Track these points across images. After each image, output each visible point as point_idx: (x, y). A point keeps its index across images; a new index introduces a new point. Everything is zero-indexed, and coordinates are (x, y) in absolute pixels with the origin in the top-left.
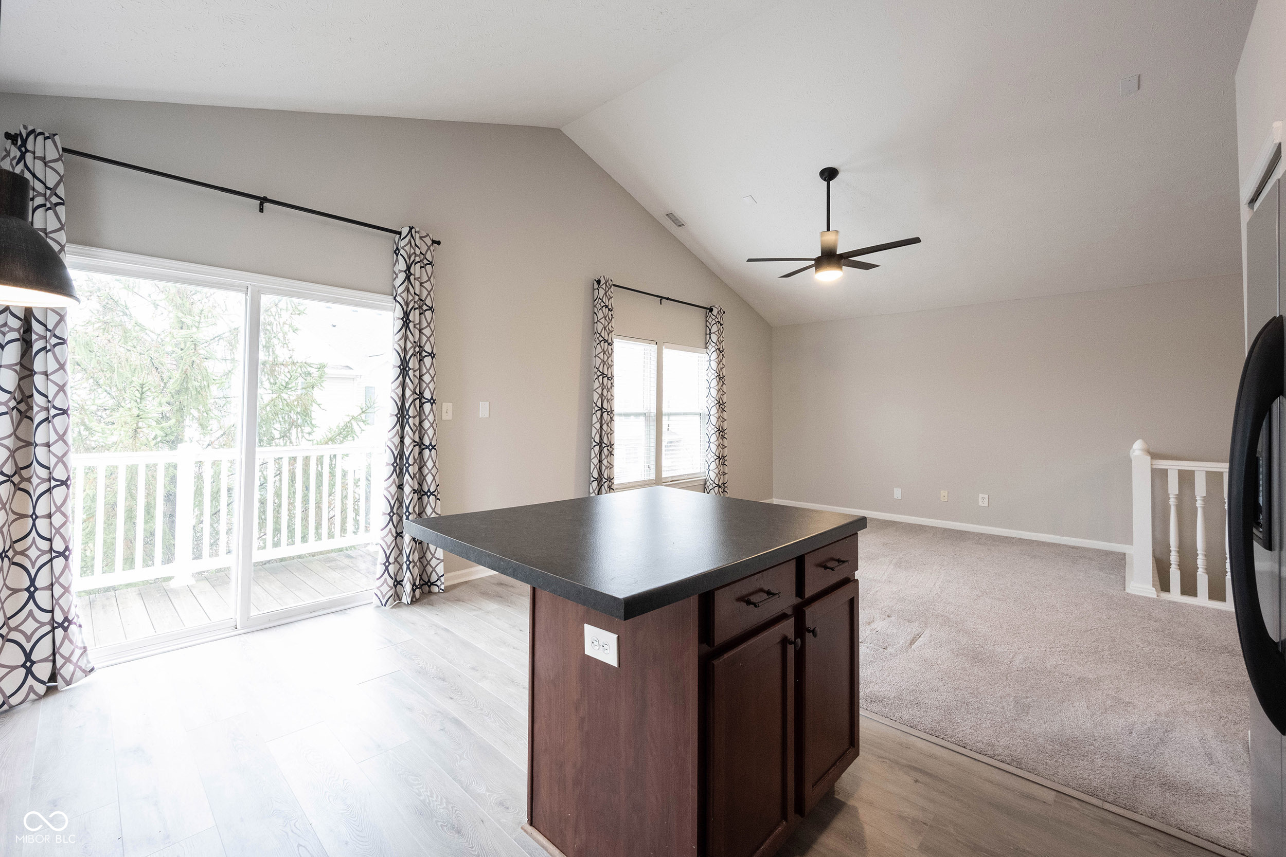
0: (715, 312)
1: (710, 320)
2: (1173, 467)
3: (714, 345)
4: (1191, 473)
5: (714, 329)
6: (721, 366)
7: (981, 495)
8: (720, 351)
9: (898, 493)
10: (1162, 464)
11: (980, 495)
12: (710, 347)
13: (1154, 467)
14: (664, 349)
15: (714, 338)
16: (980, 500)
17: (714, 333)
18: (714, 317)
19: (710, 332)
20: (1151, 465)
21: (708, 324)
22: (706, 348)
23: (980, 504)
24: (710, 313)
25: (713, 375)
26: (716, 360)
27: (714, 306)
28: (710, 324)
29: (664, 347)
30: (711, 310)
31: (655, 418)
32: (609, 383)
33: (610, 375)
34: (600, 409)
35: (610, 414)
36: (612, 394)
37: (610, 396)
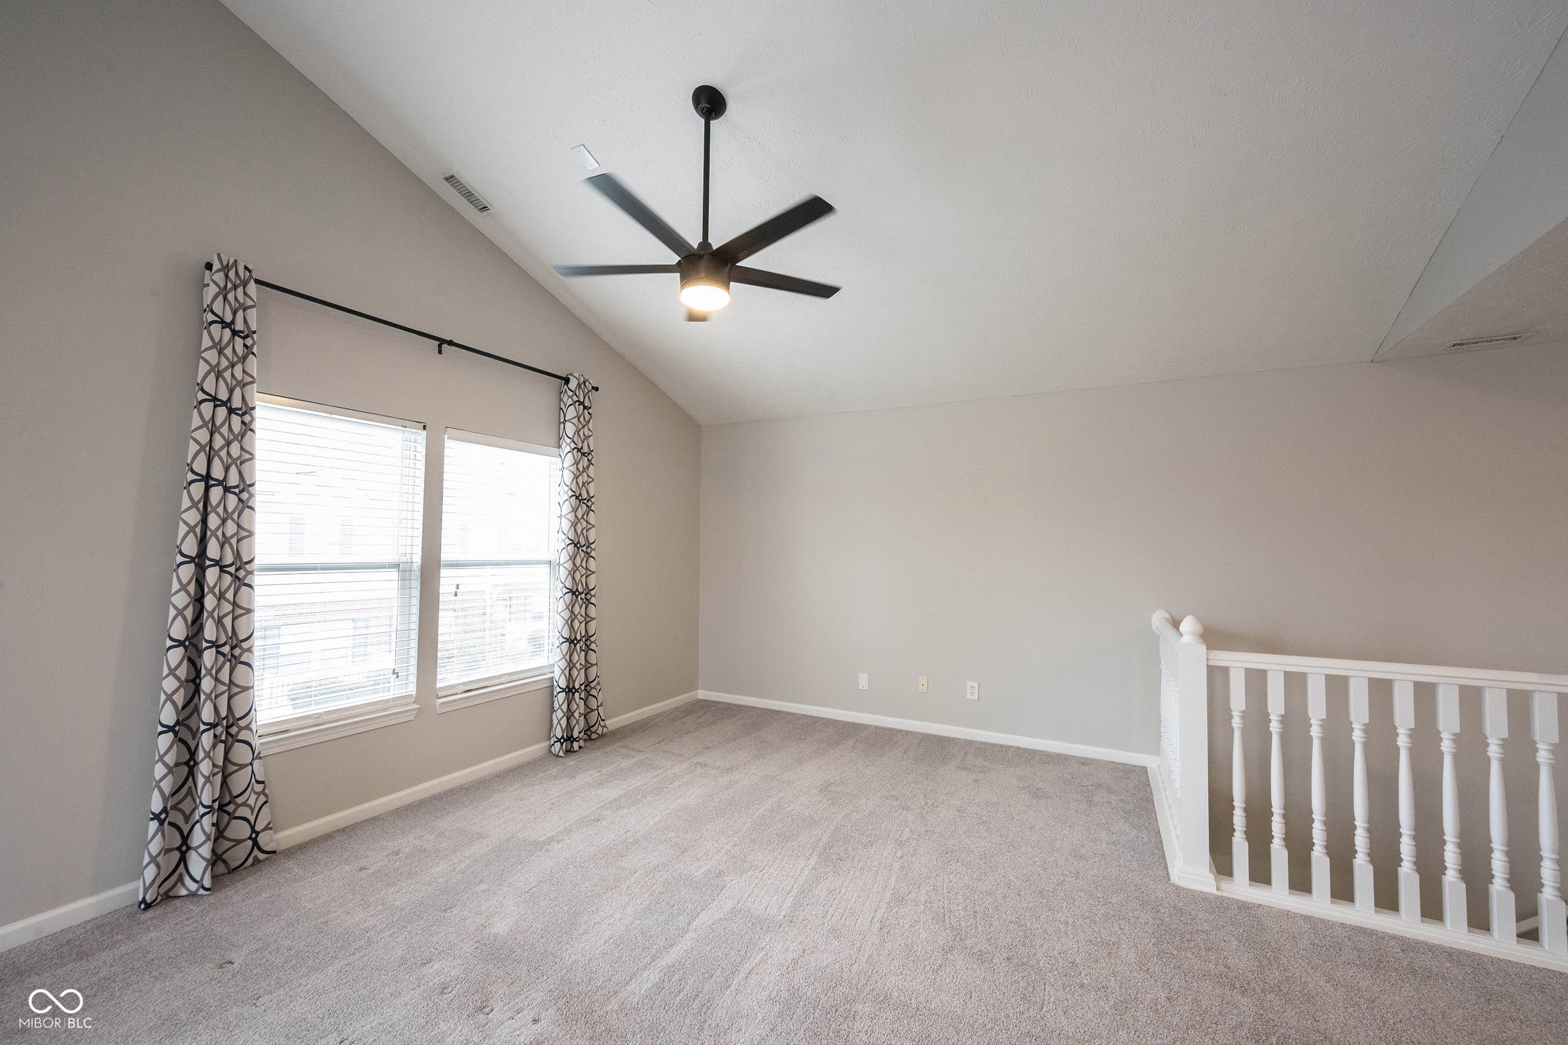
0: (573, 384)
1: (565, 398)
2: (1238, 662)
3: (568, 441)
4: (1263, 674)
5: (571, 413)
6: (583, 478)
7: (969, 684)
8: (582, 453)
9: (863, 681)
10: (1223, 658)
11: (968, 682)
12: (564, 445)
13: (1211, 663)
14: (446, 439)
15: (570, 429)
16: (969, 690)
17: (569, 421)
18: (570, 393)
19: (565, 420)
20: (1207, 659)
21: (562, 406)
22: (560, 447)
23: (969, 697)
24: (565, 386)
25: (564, 493)
26: (571, 468)
27: (571, 374)
28: (565, 405)
29: (446, 436)
30: (567, 381)
31: (418, 573)
32: (232, 500)
33: (233, 480)
34: (191, 560)
35: (232, 569)
36: (239, 526)
37: (231, 528)
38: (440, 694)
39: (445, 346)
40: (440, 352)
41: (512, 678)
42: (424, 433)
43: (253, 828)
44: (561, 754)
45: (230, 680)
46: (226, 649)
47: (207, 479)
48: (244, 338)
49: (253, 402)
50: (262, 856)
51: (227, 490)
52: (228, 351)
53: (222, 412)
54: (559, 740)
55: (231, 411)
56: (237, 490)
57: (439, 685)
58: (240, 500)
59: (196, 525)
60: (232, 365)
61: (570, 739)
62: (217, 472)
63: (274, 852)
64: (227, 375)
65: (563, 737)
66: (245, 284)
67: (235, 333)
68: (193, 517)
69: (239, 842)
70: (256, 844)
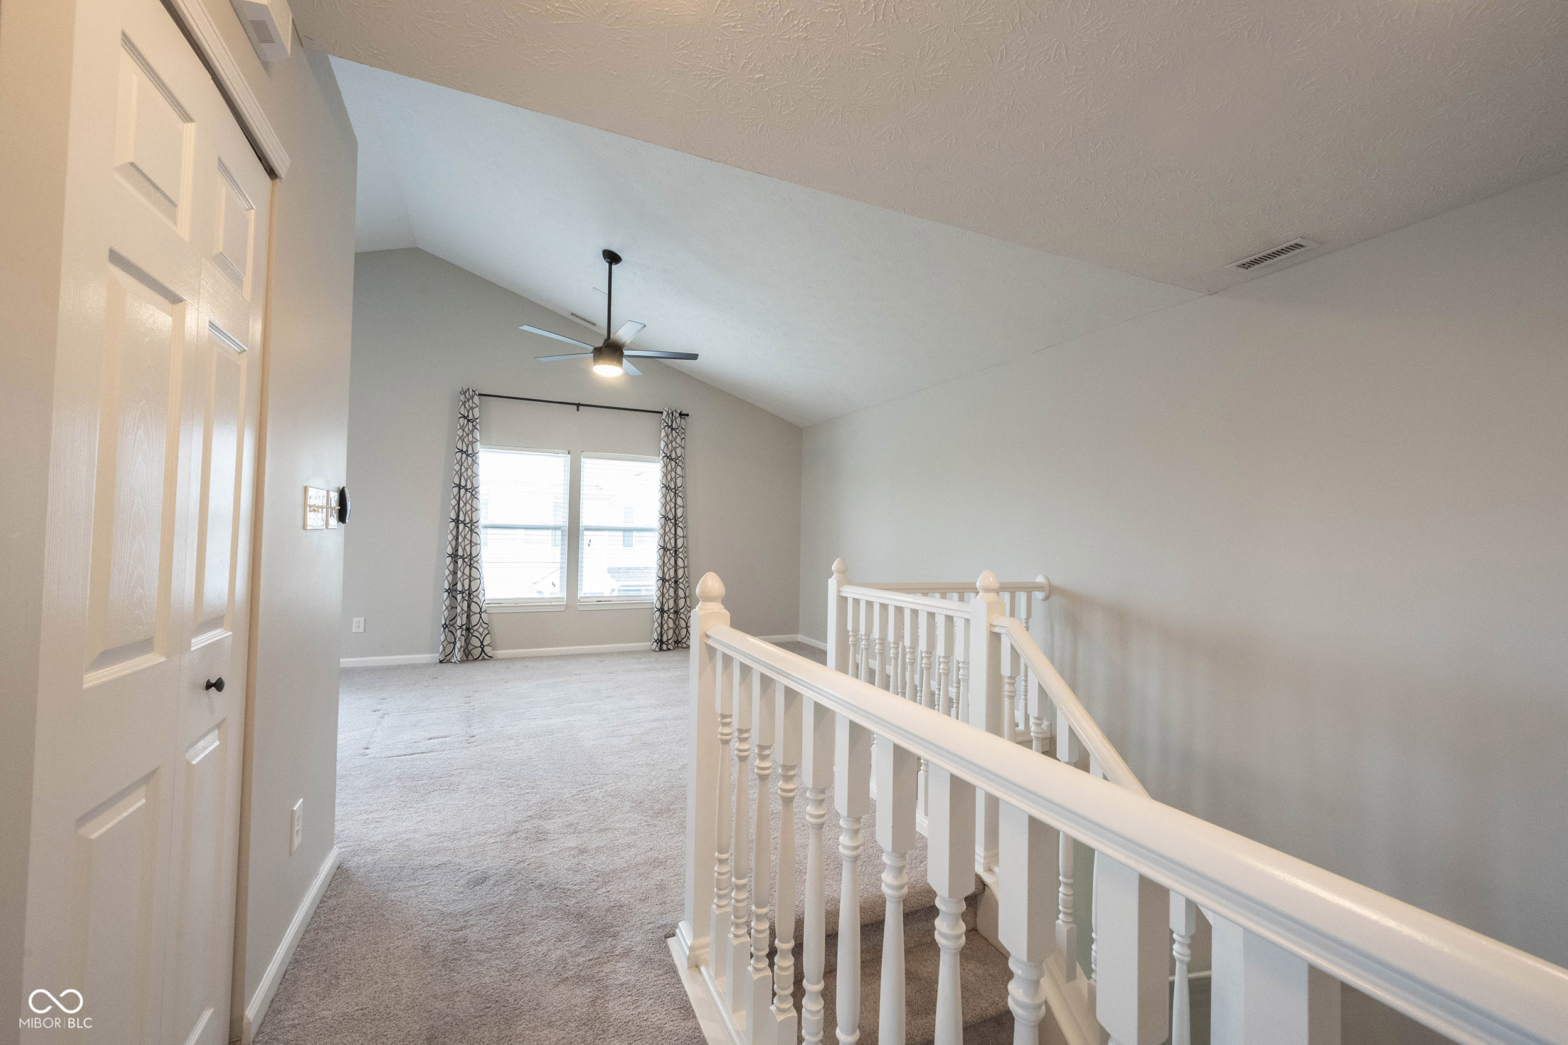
14: (581, 458)
29: (581, 456)
31: (567, 533)
32: (469, 494)
33: (469, 486)
34: (454, 521)
35: (469, 525)
36: (472, 506)
37: (468, 507)
38: (581, 600)
39: (580, 407)
40: (578, 410)
41: (627, 599)
42: (569, 455)
43: (482, 643)
44: (657, 649)
45: (470, 574)
46: (466, 560)
47: (459, 486)
48: (472, 423)
49: (476, 450)
50: (486, 657)
51: (466, 490)
52: (466, 429)
53: (464, 455)
54: (656, 641)
55: (468, 455)
56: (470, 490)
57: (579, 596)
58: (472, 494)
59: (455, 506)
60: (468, 435)
61: (662, 642)
62: (463, 484)
63: (492, 657)
64: (466, 440)
65: (658, 639)
66: (472, 397)
67: (468, 420)
68: (454, 502)
69: (476, 647)
70: (483, 650)
